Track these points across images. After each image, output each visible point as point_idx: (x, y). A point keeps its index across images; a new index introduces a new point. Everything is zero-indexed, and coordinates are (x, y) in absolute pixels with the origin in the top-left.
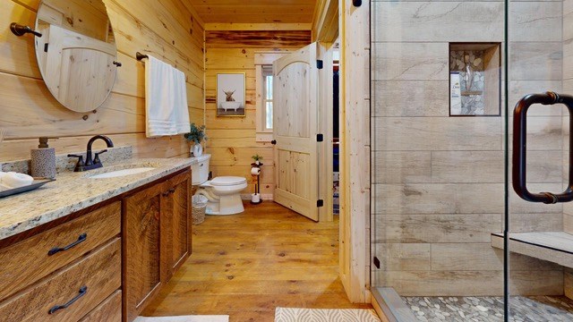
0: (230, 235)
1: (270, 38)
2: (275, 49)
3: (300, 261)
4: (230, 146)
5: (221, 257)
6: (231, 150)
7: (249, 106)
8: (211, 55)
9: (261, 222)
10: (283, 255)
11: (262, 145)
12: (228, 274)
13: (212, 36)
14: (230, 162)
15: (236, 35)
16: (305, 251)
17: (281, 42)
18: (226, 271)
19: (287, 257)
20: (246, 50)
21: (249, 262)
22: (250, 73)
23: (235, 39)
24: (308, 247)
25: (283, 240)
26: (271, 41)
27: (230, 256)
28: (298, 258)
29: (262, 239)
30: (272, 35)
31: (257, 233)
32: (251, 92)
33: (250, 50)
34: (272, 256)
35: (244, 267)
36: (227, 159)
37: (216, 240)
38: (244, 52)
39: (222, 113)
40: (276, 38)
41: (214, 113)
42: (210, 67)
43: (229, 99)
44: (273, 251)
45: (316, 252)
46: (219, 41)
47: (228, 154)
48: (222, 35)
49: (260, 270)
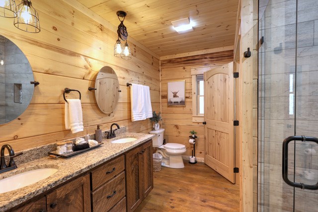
0: (174, 182)
1: (202, 59)
2: (206, 64)
3: (215, 208)
4: (176, 124)
5: (168, 194)
6: (177, 127)
7: (188, 100)
8: (164, 73)
9: (194, 176)
10: (204, 201)
11: (196, 125)
12: (171, 205)
13: (164, 62)
14: (176, 134)
15: (180, 60)
16: (220, 202)
17: (210, 60)
18: (171, 203)
19: (207, 203)
20: (186, 67)
21: (183, 201)
22: (188, 80)
23: (178, 62)
24: (223, 200)
25: (206, 192)
26: (203, 60)
27: (174, 194)
28: (213, 205)
29: (193, 188)
30: (204, 56)
31: (190, 183)
32: (189, 91)
33: (187, 67)
34: (197, 201)
35: (180, 203)
36: (174, 132)
37: (166, 183)
38: (184, 68)
39: (171, 104)
40: (206, 58)
41: (166, 104)
42: (163, 79)
43: (175, 96)
44: (199, 198)
45: (227, 205)
46: (169, 64)
47: (175, 129)
48: (170, 61)
49: (189, 207)
